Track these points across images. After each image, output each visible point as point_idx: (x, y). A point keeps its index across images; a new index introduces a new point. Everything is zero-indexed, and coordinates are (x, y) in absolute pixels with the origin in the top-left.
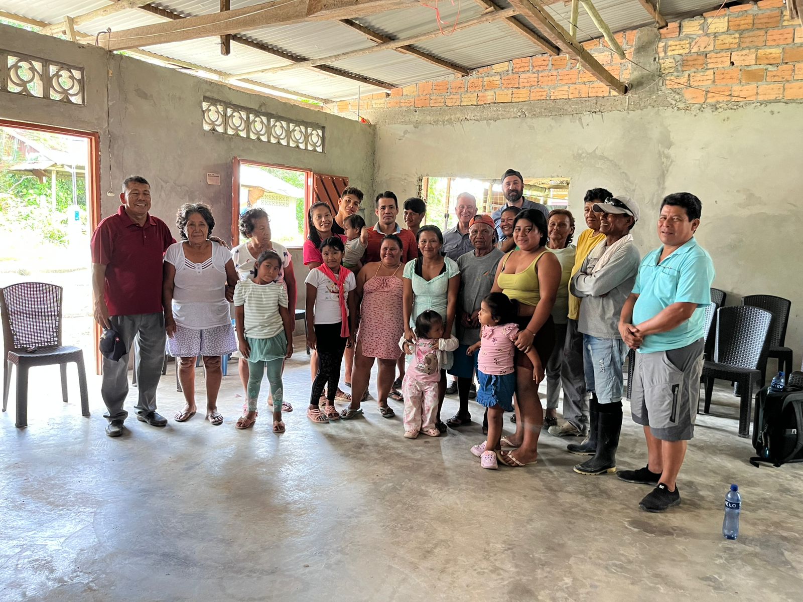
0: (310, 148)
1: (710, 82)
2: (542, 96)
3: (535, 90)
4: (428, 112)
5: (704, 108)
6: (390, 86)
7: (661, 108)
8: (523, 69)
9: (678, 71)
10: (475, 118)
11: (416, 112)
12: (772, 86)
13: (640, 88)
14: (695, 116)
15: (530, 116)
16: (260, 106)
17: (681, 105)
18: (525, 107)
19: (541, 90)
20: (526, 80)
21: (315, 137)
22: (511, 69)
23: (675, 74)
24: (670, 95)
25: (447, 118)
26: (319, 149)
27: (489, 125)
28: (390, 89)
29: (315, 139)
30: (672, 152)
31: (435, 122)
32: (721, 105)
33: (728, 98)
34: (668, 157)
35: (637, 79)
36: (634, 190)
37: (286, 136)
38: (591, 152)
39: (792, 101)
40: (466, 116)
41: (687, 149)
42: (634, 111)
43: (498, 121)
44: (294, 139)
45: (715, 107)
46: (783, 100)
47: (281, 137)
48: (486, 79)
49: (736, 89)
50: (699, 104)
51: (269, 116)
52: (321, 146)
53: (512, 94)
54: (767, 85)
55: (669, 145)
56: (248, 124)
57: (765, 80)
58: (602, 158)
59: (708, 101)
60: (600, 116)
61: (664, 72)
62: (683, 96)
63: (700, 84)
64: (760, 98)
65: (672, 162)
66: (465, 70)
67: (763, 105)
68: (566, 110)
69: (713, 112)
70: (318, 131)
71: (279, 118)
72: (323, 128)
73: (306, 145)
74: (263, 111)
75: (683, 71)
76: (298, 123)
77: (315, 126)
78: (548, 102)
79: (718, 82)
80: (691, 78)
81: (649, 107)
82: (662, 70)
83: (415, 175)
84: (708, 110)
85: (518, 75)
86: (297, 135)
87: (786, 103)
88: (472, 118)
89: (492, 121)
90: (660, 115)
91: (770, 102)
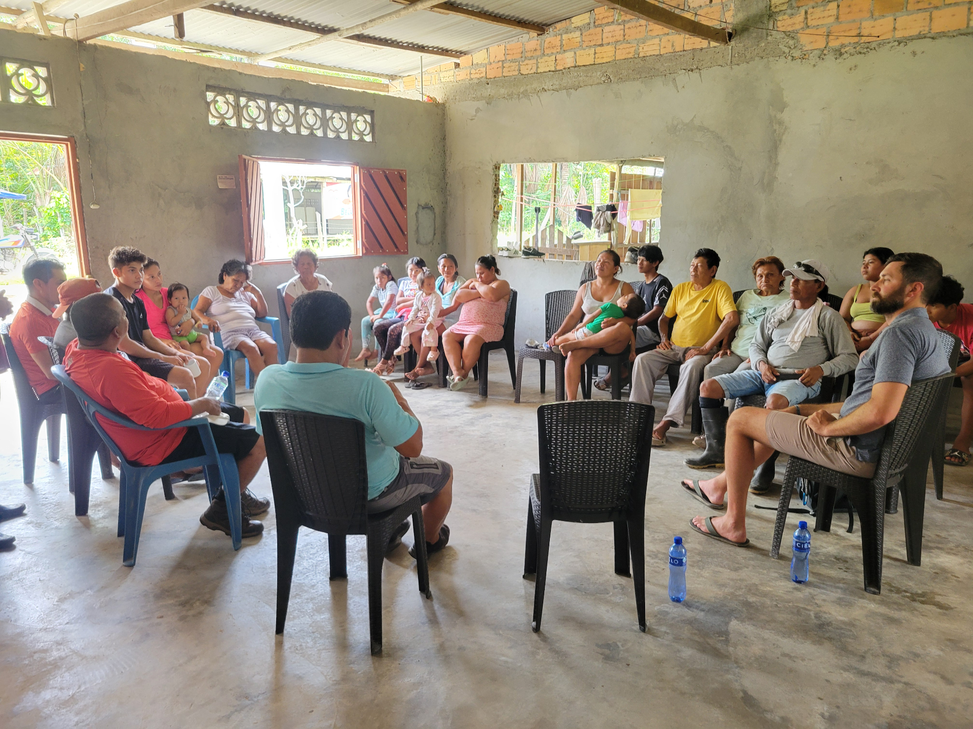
0: (355, 137)
1: (832, 19)
2: (629, 53)
3: (621, 47)
4: (501, 84)
5: (825, 55)
6: (459, 54)
7: (771, 59)
8: (605, 21)
9: (791, 7)
10: (554, 87)
11: (488, 84)
12: (914, 16)
13: (746, 34)
14: (814, 66)
15: (616, 80)
16: (283, 92)
17: (797, 54)
18: (610, 70)
19: (628, 45)
20: (610, 35)
21: (361, 123)
22: (592, 21)
23: (789, 11)
24: (782, 40)
25: (522, 90)
26: (368, 139)
27: (569, 95)
28: (458, 57)
29: (361, 125)
30: (785, 116)
31: (509, 95)
32: (847, 49)
33: (856, 39)
34: (780, 123)
35: (742, 22)
36: (740, 169)
37: (322, 125)
38: (688, 122)
39: (942, 35)
40: (544, 86)
41: (804, 111)
42: (738, 65)
43: (580, 89)
44: (332, 128)
45: (839, 53)
46: (929, 35)
47: (315, 127)
48: (564, 36)
49: (868, 27)
50: (819, 49)
51: (297, 103)
52: (371, 135)
53: (595, 53)
54: (908, 15)
55: (782, 107)
56: (269, 116)
57: (905, 10)
58: (702, 128)
59: (830, 44)
60: (698, 74)
61: (775, 10)
62: (798, 41)
63: (820, 22)
64: (899, 34)
65: (786, 128)
66: (541, 28)
67: (902, 44)
68: (658, 70)
69: (836, 59)
70: (365, 116)
71: (310, 105)
72: (372, 113)
73: (350, 135)
74: (288, 97)
75: (799, 7)
76: (337, 109)
77: (361, 111)
78: (636, 61)
79: (842, 18)
80: (809, 16)
81: (757, 58)
82: (772, 8)
83: (489, 163)
84: (830, 57)
85: (601, 29)
86: (337, 123)
87: (933, 38)
88: (551, 87)
89: (572, 91)
90: (770, 68)
91: (912, 39)
